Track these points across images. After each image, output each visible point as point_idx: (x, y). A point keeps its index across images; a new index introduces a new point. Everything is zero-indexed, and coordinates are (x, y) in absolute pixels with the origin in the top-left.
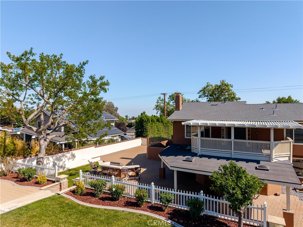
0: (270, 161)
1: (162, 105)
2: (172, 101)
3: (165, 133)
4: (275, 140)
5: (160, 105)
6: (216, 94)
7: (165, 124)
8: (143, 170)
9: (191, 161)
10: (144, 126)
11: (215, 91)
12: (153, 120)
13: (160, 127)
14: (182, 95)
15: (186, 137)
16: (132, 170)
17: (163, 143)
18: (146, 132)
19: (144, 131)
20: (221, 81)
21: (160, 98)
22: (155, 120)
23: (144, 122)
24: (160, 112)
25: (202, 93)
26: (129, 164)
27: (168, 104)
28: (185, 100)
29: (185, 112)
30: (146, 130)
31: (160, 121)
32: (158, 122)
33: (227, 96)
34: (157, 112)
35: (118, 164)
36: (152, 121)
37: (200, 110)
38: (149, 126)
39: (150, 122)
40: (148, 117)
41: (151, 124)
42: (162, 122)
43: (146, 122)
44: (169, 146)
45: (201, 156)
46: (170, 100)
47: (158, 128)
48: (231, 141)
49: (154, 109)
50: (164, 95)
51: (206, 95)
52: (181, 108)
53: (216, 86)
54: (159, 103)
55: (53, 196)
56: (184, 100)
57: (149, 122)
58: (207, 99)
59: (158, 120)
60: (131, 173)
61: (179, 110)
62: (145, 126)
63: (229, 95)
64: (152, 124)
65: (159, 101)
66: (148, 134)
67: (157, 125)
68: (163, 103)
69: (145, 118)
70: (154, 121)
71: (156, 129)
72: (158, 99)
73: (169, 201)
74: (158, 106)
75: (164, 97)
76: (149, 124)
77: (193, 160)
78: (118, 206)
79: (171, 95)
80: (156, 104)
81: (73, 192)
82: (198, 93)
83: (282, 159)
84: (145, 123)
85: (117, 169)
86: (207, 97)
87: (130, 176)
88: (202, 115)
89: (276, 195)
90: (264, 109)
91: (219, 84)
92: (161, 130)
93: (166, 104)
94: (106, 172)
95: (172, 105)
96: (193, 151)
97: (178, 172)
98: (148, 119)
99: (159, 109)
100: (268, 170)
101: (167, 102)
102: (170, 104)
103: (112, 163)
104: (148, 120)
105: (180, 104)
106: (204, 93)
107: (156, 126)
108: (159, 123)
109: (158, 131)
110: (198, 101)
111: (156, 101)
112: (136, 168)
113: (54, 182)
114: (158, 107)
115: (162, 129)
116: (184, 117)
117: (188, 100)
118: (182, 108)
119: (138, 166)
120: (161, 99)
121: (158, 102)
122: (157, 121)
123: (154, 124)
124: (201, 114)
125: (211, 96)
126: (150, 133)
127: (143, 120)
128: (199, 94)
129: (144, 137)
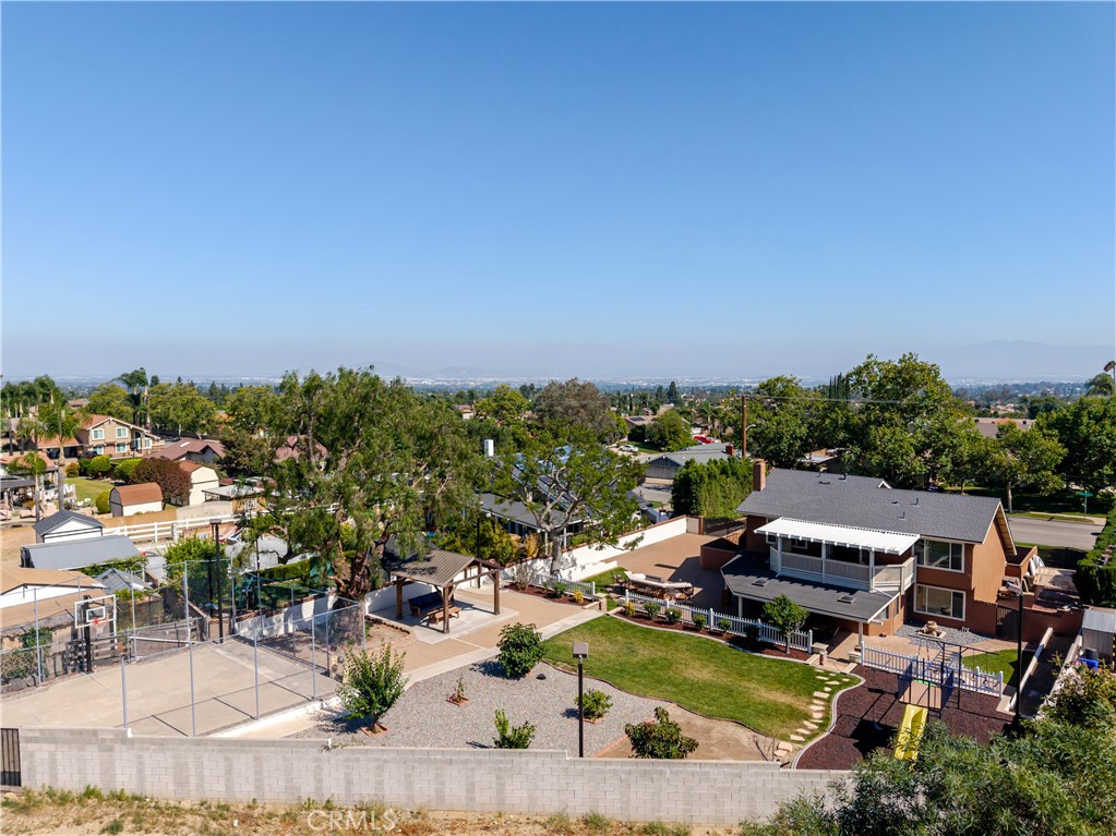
0: (867, 591)
4: (876, 564)
7: (742, 479)
8: (697, 590)
9: (762, 586)
10: (692, 494)
12: (713, 474)
13: (729, 488)
16: (680, 590)
17: (731, 539)
18: (696, 504)
19: (691, 503)
22: (717, 472)
26: (672, 579)
29: (770, 496)
30: (696, 500)
31: (730, 472)
32: (724, 477)
35: (659, 580)
36: (709, 476)
38: (703, 493)
39: (706, 479)
40: (700, 470)
41: (707, 486)
42: (734, 474)
43: (696, 483)
44: (739, 556)
45: (782, 578)
47: (725, 491)
48: (821, 560)
52: (763, 486)
55: (602, 617)
57: (704, 482)
59: (724, 471)
60: (678, 595)
61: (759, 490)
62: (695, 493)
64: (711, 484)
66: (703, 508)
67: (722, 483)
69: (695, 472)
71: (719, 494)
73: (727, 627)
76: (703, 486)
77: (767, 585)
78: (676, 628)
81: (622, 613)
83: (881, 590)
84: (694, 486)
85: (659, 588)
87: (677, 599)
88: (794, 508)
89: (881, 635)
90: (897, 504)
94: (642, 590)
96: (771, 568)
97: (743, 599)
98: (700, 473)
100: (850, 603)
103: (648, 577)
104: (700, 478)
105: (762, 480)
107: (719, 488)
108: (727, 477)
112: (686, 589)
113: (591, 601)
115: (733, 492)
116: (766, 510)
118: (766, 484)
119: (689, 585)
122: (721, 473)
123: (714, 482)
124: (794, 504)
126: (706, 505)
127: (690, 480)
129: (692, 515)
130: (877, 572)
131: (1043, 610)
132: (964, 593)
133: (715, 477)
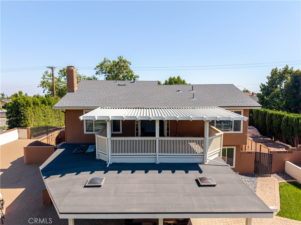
0: (203, 163)
1: (50, 81)
2: (64, 78)
3: (55, 118)
5: (47, 81)
6: (114, 71)
9: (100, 186)
10: (21, 113)
11: (113, 67)
12: (36, 103)
13: (47, 111)
14: (76, 69)
15: (85, 132)
18: (24, 120)
19: (21, 119)
20: (118, 57)
21: (47, 72)
22: (40, 103)
23: (21, 106)
24: (47, 90)
25: (99, 69)
27: (58, 80)
28: (80, 77)
29: (83, 95)
30: (24, 117)
31: (47, 103)
32: (44, 105)
33: (126, 74)
34: (44, 90)
36: (34, 104)
37: (104, 92)
38: (29, 112)
39: (32, 105)
40: (27, 99)
41: (32, 109)
42: (49, 104)
43: (23, 106)
46: (60, 75)
47: (44, 113)
48: (154, 139)
49: (38, 86)
50: (52, 68)
51: (104, 71)
52: (76, 89)
53: (114, 62)
54: (46, 79)
56: (78, 76)
57: (30, 106)
58: (105, 76)
59: (43, 102)
61: (73, 91)
62: (23, 112)
63: (127, 73)
64: (35, 108)
65: (46, 77)
66: (29, 123)
67: (43, 108)
68: (51, 79)
69: (23, 100)
70: (38, 104)
71: (41, 115)
72: (44, 73)
74: (44, 82)
75: (53, 71)
76: (29, 108)
77: (102, 184)
79: (62, 70)
80: (42, 80)
82: (94, 69)
83: (213, 157)
84: (22, 108)
86: (105, 74)
88: (108, 100)
90: (180, 92)
91: (117, 60)
92: (50, 115)
93: (55, 80)
95: (63, 82)
96: (99, 156)
98: (27, 102)
99: (46, 87)
100: (214, 186)
101: (58, 78)
102: (62, 81)
104: (27, 104)
105: (74, 83)
106: (102, 69)
107: (41, 111)
108: (46, 105)
109: (45, 117)
110: (95, 79)
111: (42, 76)
114: (44, 84)
115: (50, 113)
116: (82, 103)
117: (83, 77)
118: (78, 87)
120: (48, 74)
121: (44, 78)
122: (42, 103)
123: (37, 108)
124: (106, 98)
125: (109, 72)
126: (32, 121)
127: (19, 104)
128: (96, 70)
129: (22, 127)
130: (210, 141)
131: (277, 150)
132: (235, 148)
133: (38, 105)
